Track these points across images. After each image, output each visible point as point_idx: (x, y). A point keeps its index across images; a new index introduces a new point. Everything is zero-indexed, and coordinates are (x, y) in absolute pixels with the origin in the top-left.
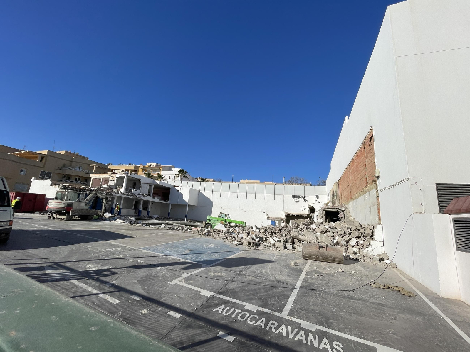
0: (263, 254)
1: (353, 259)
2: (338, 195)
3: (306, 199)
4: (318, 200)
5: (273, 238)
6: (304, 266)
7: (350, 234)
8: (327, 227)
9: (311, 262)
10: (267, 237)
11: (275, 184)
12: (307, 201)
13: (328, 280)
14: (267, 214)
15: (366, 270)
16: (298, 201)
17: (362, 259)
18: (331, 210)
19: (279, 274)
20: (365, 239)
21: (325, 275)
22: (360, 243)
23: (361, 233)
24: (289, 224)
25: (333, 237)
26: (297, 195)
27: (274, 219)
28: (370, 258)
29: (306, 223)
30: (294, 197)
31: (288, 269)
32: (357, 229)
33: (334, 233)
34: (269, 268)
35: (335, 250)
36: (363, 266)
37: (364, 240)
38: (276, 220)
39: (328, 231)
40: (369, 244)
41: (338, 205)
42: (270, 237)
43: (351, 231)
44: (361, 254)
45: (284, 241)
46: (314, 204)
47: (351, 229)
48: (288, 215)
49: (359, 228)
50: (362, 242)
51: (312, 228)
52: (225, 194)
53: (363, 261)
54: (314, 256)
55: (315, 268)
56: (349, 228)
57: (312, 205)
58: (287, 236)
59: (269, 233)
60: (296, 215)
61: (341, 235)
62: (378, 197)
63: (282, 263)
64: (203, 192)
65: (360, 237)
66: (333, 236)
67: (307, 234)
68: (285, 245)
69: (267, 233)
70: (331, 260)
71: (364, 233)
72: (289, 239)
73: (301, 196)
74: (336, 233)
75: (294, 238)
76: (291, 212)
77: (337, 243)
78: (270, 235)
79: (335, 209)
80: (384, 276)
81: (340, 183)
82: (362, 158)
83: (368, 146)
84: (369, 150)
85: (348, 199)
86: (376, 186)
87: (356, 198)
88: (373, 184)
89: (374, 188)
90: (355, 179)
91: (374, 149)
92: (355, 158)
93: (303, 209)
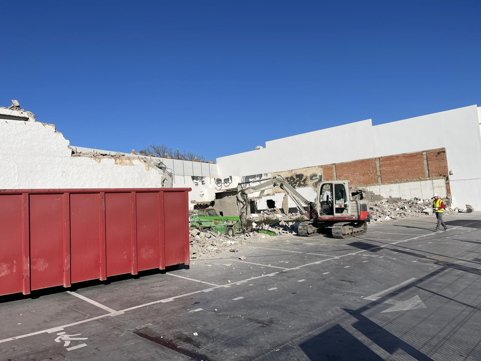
2: (323, 179)
3: (204, 181)
16: (197, 185)
26: (196, 176)
62: (448, 183)
73: (200, 177)
81: (332, 168)
82: (418, 160)
83: (433, 155)
84: (435, 158)
85: (369, 183)
86: (446, 178)
87: (398, 183)
88: (441, 176)
89: (443, 179)
90: (396, 171)
91: (444, 159)
92: (397, 156)
93: (202, 195)
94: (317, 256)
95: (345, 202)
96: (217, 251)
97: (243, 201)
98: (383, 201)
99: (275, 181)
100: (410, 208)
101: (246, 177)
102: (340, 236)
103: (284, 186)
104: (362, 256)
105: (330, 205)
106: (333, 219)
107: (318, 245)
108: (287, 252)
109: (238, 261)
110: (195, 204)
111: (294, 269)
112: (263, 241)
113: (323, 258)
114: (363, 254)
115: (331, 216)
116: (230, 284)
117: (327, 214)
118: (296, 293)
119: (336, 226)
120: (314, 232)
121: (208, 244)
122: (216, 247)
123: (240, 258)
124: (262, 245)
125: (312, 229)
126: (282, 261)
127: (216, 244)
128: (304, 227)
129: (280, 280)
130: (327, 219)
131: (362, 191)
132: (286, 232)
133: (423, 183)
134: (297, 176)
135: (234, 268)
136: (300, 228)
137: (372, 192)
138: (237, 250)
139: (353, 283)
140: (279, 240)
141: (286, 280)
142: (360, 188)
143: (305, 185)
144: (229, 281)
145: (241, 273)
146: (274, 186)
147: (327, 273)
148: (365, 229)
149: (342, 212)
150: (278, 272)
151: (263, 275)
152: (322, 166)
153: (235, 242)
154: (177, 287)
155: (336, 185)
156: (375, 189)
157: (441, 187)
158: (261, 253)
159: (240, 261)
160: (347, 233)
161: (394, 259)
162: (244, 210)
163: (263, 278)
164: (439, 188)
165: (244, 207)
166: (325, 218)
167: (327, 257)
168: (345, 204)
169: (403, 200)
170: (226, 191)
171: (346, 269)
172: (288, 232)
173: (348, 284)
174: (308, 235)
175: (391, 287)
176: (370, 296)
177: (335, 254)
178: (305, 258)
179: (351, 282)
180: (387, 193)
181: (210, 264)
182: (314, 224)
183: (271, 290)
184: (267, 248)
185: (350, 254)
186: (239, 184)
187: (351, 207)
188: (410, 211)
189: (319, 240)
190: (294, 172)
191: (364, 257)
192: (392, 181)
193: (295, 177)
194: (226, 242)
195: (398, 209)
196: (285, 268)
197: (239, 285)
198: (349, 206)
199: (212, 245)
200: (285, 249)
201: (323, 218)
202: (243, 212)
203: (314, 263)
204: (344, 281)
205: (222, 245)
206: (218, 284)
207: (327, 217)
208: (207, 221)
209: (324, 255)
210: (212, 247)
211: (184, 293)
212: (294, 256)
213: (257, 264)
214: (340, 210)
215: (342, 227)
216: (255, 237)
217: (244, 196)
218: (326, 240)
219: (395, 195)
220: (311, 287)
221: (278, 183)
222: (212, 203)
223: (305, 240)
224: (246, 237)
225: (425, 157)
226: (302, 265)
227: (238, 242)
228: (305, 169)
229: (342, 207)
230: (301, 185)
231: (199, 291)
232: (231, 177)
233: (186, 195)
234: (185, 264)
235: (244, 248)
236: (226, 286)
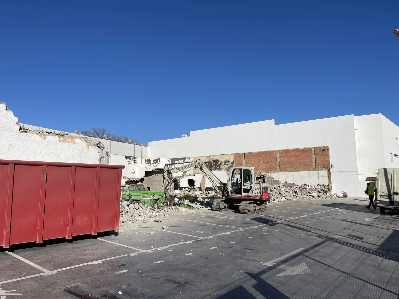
3: (136, 161)
16: (130, 163)
26: (129, 156)
30: (127, 157)
62: (330, 174)
73: (132, 157)
81: (241, 157)
82: (308, 154)
83: (319, 151)
84: (321, 154)
85: (270, 170)
86: (328, 169)
87: (293, 171)
88: (325, 168)
89: (326, 170)
90: (291, 161)
91: (327, 155)
92: (293, 150)
93: (133, 172)
94: (226, 228)
95: (251, 184)
96: (143, 221)
97: (168, 179)
98: (281, 185)
99: (196, 164)
100: (301, 192)
101: (172, 159)
102: (246, 212)
103: (203, 169)
104: (262, 229)
105: (239, 186)
106: (241, 198)
107: (228, 218)
108: (202, 224)
109: (161, 230)
110: (126, 180)
111: (207, 238)
112: (183, 214)
113: (231, 230)
114: (263, 228)
115: (239, 195)
116: (153, 249)
117: (237, 193)
118: (208, 258)
119: (243, 204)
120: (225, 208)
121: (136, 215)
122: (143, 217)
123: (163, 227)
124: (182, 217)
125: (223, 205)
126: (198, 231)
127: (142, 215)
128: (217, 203)
129: (196, 247)
130: (236, 198)
131: (265, 176)
132: (202, 206)
133: (311, 172)
134: (214, 161)
135: (157, 236)
136: (214, 204)
137: (272, 178)
138: (161, 220)
139: (255, 251)
140: (196, 213)
141: (200, 247)
142: (263, 174)
143: (220, 169)
144: (153, 247)
145: (163, 240)
146: (195, 168)
147: (234, 242)
148: (266, 207)
149: (248, 193)
150: (194, 241)
151: (181, 242)
152: (234, 155)
153: (160, 214)
154: (106, 251)
155: (244, 170)
156: (274, 175)
157: (325, 177)
158: (181, 224)
159: (162, 230)
160: (251, 209)
161: (287, 232)
162: (168, 186)
163: (181, 245)
164: (323, 177)
165: (169, 184)
166: (235, 197)
167: (235, 229)
168: (250, 186)
169: (296, 185)
170: (154, 170)
171: (250, 239)
172: (204, 207)
173: (251, 251)
174: (220, 210)
175: (284, 255)
176: (267, 263)
177: (241, 226)
178: (217, 229)
179: (253, 250)
180: (284, 179)
181: (136, 232)
182: (225, 201)
183: (187, 255)
184: (186, 219)
185: (253, 227)
186: (166, 165)
187: (256, 189)
188: (300, 194)
189: (229, 214)
190: (211, 158)
191: (264, 230)
192: (288, 170)
193: (212, 162)
194: (152, 214)
195: (291, 192)
196: (200, 237)
197: (160, 250)
198: (254, 188)
199: (139, 215)
200: (201, 221)
201: (233, 196)
202: (167, 188)
203: (224, 234)
204: (248, 249)
205: (148, 216)
206: (143, 249)
207: (236, 196)
208: (136, 195)
209: (233, 227)
210: (139, 217)
211: (113, 256)
212: (208, 227)
213: (177, 233)
214: (246, 191)
215: (247, 205)
216: (176, 210)
217: (170, 175)
218: (234, 215)
219: (290, 181)
220: (220, 253)
221: (198, 166)
222: (142, 180)
223: (218, 214)
224: (169, 210)
225: (314, 152)
226: (214, 235)
227: (162, 214)
228: (221, 156)
229: (249, 188)
230: (217, 168)
231: (126, 255)
232: (159, 158)
233: (120, 172)
234: (115, 231)
235: (167, 219)
236: (149, 251)
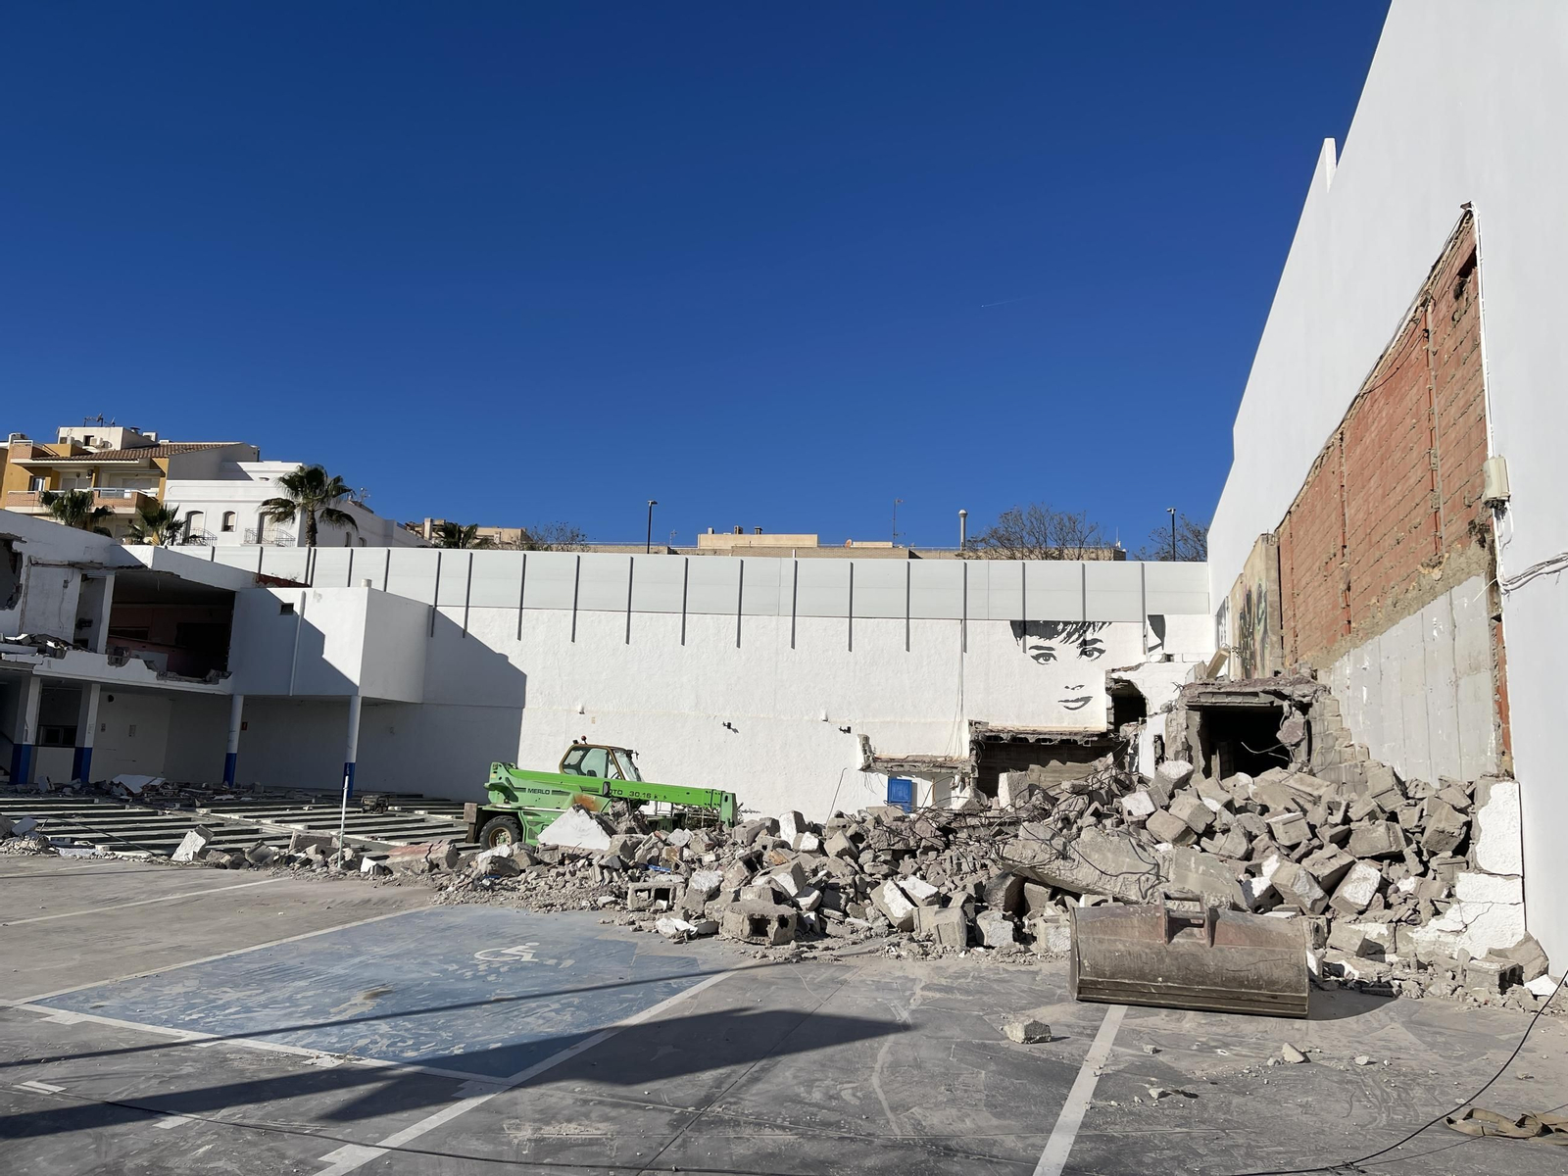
0: (844, 983)
1: (1360, 985)
2: (1277, 613)
3: (1095, 641)
4: (1162, 644)
5: (902, 884)
6: (1085, 1040)
7: (1342, 840)
8: (1215, 806)
9: (1126, 1016)
10: (868, 879)
11: (912, 555)
12: (1096, 654)
13: (1221, 1117)
14: (866, 739)
15: (1432, 1046)
16: (1047, 657)
17: (1409, 981)
18: (1237, 701)
19: (940, 1098)
20: (1427, 869)
21: (1207, 1092)
22: (1397, 890)
23: (1405, 831)
24: (992, 792)
25: (1246, 863)
26: (1042, 618)
27: (907, 768)
28: (1450, 974)
29: (1096, 786)
30: (1022, 628)
31: (993, 1067)
32: (1383, 811)
33: (1251, 837)
34: (877, 1066)
35: (1260, 937)
36: (1414, 1024)
37: (1423, 875)
38: (920, 775)
39: (1217, 825)
40: (1446, 892)
41: (1277, 673)
42: (886, 877)
43: (1346, 820)
44: (1405, 956)
45: (969, 899)
46: (1137, 667)
47: (1346, 811)
48: (989, 738)
49: (1395, 802)
50: (1407, 885)
51: (1126, 817)
52: (602, 626)
53: (1415, 991)
54: (1143, 976)
55: (1149, 1048)
56: (1340, 804)
57: (1125, 676)
58: (984, 866)
59: (876, 857)
60: (1038, 740)
61: (1293, 847)
62: (1498, 618)
63: (955, 1033)
64: (456, 616)
65: (1398, 858)
66: (1248, 856)
67: (1099, 850)
68: (974, 921)
69: (866, 857)
70: (1239, 999)
71: (1422, 833)
72: (998, 886)
73: (1066, 623)
74: (1263, 840)
75: (1027, 879)
76: (1010, 718)
77: (1273, 897)
78: (885, 869)
79: (1256, 694)
80: (1520, 1067)
82: (1414, 393)
83: (1445, 321)
84: (1452, 345)
85: (1334, 638)
86: (1487, 555)
87: (1378, 627)
88: (1474, 542)
90: (1373, 519)
92: (1372, 395)
93: (1077, 700)
134: (1248, 602)
157: (1478, 665)
164: (1472, 681)
180: (1360, 719)
192: (1368, 618)
193: (1246, 611)
228: (1252, 558)
